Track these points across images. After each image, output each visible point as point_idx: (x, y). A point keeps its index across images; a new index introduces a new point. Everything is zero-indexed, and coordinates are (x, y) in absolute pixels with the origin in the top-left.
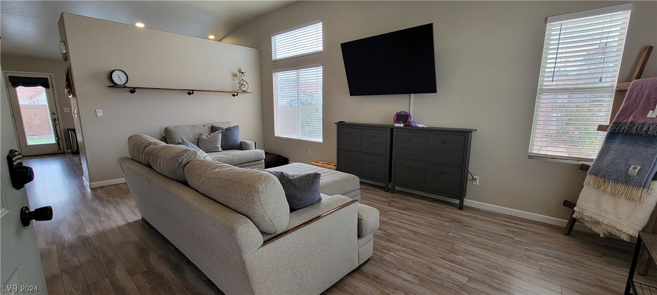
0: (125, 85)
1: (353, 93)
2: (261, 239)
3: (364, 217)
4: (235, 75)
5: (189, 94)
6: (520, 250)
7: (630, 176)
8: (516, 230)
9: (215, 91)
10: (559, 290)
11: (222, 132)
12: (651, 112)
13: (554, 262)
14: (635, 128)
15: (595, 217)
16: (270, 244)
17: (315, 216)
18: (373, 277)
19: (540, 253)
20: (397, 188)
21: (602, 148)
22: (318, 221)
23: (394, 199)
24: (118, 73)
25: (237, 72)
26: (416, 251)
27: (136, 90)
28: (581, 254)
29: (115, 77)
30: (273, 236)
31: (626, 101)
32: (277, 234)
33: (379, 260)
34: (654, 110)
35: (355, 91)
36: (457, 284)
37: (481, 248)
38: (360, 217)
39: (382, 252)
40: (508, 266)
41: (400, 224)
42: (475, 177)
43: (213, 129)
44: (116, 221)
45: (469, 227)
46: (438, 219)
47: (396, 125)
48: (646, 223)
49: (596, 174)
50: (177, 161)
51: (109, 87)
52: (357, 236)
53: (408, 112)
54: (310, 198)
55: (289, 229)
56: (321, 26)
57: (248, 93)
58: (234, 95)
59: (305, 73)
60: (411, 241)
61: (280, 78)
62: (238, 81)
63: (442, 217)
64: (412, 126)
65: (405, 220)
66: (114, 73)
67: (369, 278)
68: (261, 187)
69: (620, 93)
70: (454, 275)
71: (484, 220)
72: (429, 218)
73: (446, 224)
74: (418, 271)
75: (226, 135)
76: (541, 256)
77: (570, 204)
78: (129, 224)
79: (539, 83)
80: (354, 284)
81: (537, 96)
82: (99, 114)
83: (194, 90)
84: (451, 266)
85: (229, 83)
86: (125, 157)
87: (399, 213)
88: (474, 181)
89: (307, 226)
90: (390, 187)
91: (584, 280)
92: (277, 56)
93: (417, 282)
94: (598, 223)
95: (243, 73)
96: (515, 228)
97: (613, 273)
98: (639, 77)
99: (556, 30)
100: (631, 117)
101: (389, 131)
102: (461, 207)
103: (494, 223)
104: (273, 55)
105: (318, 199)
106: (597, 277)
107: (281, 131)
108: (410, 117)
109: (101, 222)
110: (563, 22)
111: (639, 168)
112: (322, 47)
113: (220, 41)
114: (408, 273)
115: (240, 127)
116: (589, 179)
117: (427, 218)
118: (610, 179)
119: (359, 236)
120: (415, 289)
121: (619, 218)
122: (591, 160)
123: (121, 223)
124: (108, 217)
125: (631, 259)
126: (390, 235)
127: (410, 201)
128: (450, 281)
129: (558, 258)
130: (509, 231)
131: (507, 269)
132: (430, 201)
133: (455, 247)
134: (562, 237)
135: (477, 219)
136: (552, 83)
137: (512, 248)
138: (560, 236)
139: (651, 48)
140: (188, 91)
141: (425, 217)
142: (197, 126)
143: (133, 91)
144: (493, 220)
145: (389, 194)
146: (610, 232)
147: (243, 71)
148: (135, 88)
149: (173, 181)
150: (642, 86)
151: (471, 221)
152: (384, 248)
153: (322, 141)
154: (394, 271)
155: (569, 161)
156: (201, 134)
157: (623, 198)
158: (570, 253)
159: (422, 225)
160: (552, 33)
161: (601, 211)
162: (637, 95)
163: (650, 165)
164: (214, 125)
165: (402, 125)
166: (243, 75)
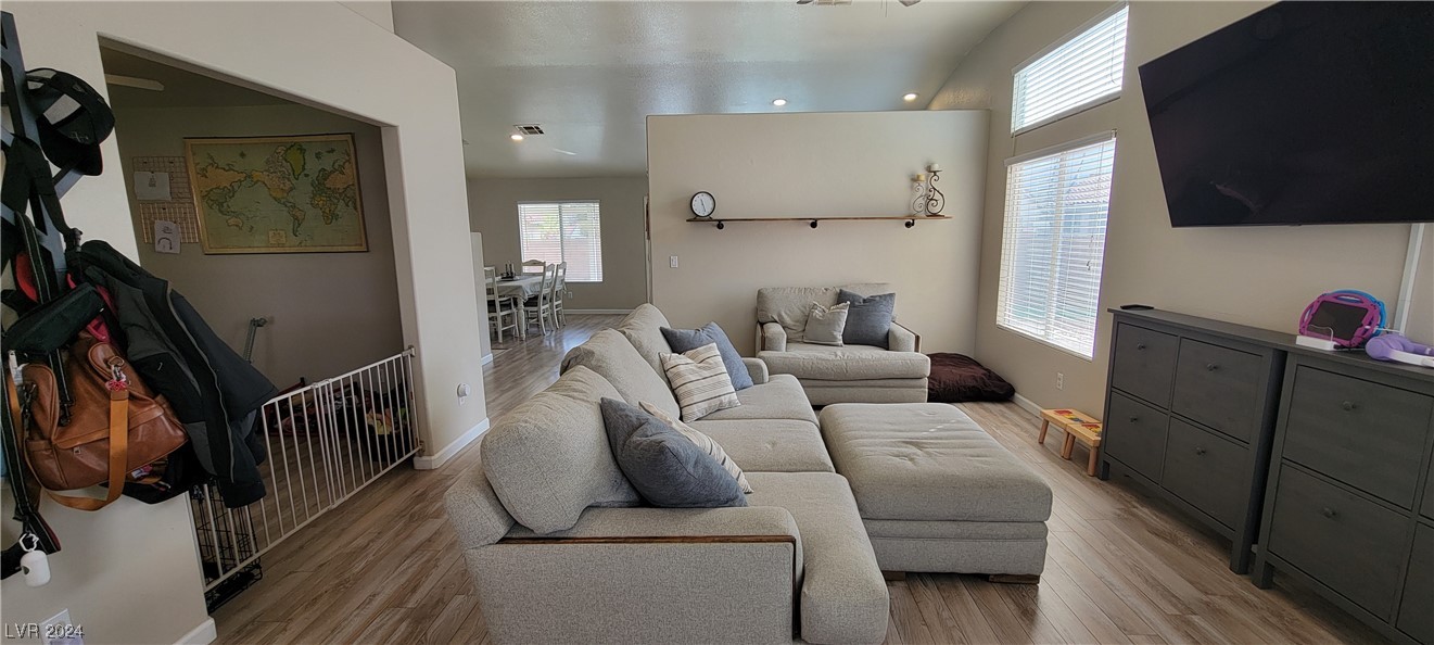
0: (710, 216)
1: (1177, 220)
4: (915, 179)
5: (813, 226)
17: (652, 534)
22: (641, 546)
24: (702, 198)
25: (921, 172)
29: (697, 203)
30: (533, 535)
43: (841, 297)
47: (1304, 341)
51: (683, 222)
52: (791, 630)
55: (576, 536)
56: (1126, 18)
57: (944, 217)
58: (908, 225)
62: (921, 193)
64: (1367, 356)
75: (858, 313)
82: (674, 264)
83: (824, 219)
85: (898, 195)
89: (608, 545)
95: (935, 172)
104: (1014, 119)
112: (1121, 81)
119: (797, 636)
140: (811, 222)
142: (812, 290)
143: (721, 225)
147: (936, 167)
153: (1090, 354)
156: (813, 307)
164: (844, 289)
165: (1328, 345)
166: (936, 177)
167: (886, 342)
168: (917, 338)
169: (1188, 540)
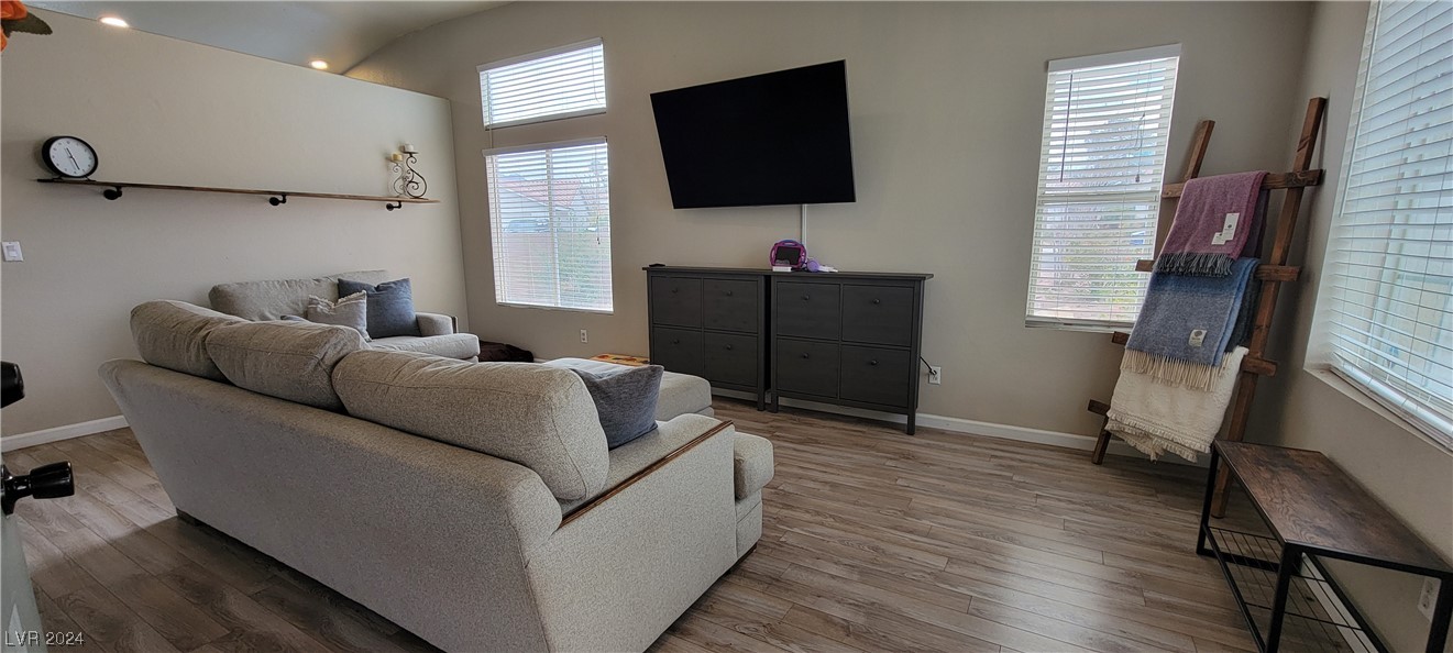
0: (90, 177)
1: (679, 202)
2: (557, 512)
3: (747, 457)
4: (394, 159)
5: (274, 202)
6: (1026, 499)
7: (1191, 348)
8: (1014, 463)
9: (342, 197)
10: (1099, 558)
11: (368, 296)
12: (1217, 234)
13: (1084, 512)
14: (1194, 263)
15: (1141, 425)
16: (576, 521)
17: (655, 459)
18: (768, 580)
19: (1060, 500)
20: (783, 401)
21: (1147, 301)
22: (663, 467)
23: (779, 424)
24: (68, 146)
25: (397, 152)
26: (843, 521)
27: (123, 189)
28: (1124, 494)
29: (58, 154)
30: (576, 505)
31: (1179, 216)
32: (587, 499)
33: (773, 546)
34: (1222, 231)
35: (684, 196)
36: (929, 571)
37: (959, 502)
38: (737, 458)
39: (776, 529)
40: (1011, 528)
41: (800, 471)
42: (933, 368)
43: (343, 289)
44: (101, 529)
45: (931, 464)
46: (871, 455)
47: (776, 269)
48: (1219, 427)
49: (1139, 348)
50: (311, 356)
51: (39, 180)
52: (733, 497)
53: (797, 240)
54: (639, 422)
55: (609, 487)
56: (601, 53)
57: (427, 201)
58: (390, 207)
59: (565, 157)
60: (830, 503)
61: (504, 169)
62: (399, 174)
63: (879, 451)
64: (808, 271)
65: (809, 462)
66: (55, 145)
67: (760, 582)
68: (557, 397)
69: (1169, 201)
70: (920, 556)
71: (955, 450)
72: (854, 456)
73: (889, 463)
74: (853, 558)
75: (377, 303)
76: (1062, 504)
77: (1099, 407)
78: (141, 533)
79: (1040, 184)
80: (732, 597)
81: (1037, 208)
82: (13, 254)
83: (289, 194)
84: (912, 540)
85: (378, 180)
86: (126, 361)
87: (795, 450)
88: (931, 376)
89: (644, 479)
90: (768, 400)
91: (1134, 537)
92: (495, 118)
93: (855, 577)
94: (1147, 436)
95: (411, 153)
96: (1012, 459)
97: (1174, 519)
98: (1195, 174)
99: (1063, 85)
100: (1188, 244)
101: (762, 281)
102: (911, 429)
103: (973, 453)
104: (485, 114)
105: (650, 425)
106: (1155, 530)
107: (511, 289)
108: (805, 251)
109: (52, 536)
110: (1075, 71)
111: (1204, 332)
112: (604, 101)
113: (342, 74)
114: (836, 563)
115: (411, 283)
116: (1129, 358)
117: (849, 455)
118: (1161, 356)
119: (737, 498)
120: (855, 591)
121: (1178, 423)
122: (1129, 325)
123: (117, 531)
124: (74, 521)
125: (1204, 495)
126: (786, 494)
127: (811, 425)
128: (916, 567)
129: (1089, 505)
130: (1000, 465)
131: (1010, 534)
132: (851, 422)
133: (912, 504)
134: (1089, 469)
135: (943, 449)
136: (1059, 185)
137: (1011, 495)
138: (1087, 467)
139: (1211, 124)
140: (270, 196)
141: (846, 455)
142: (299, 283)
143: (113, 192)
144: (972, 449)
145: (767, 416)
146: (1165, 450)
147: (411, 149)
148: (119, 186)
149: (299, 407)
150: (1202, 190)
151: (933, 454)
152: (779, 520)
153: (612, 310)
154: (808, 562)
155: (1094, 328)
156: (311, 301)
157: (1182, 387)
158: (1107, 494)
159: (847, 470)
160: (1057, 91)
161: (1150, 413)
162: (1195, 206)
163: (1222, 326)
164: (345, 279)
165: (789, 269)
166: (411, 159)
167: (419, 328)
168: (454, 319)
169: (728, 406)
